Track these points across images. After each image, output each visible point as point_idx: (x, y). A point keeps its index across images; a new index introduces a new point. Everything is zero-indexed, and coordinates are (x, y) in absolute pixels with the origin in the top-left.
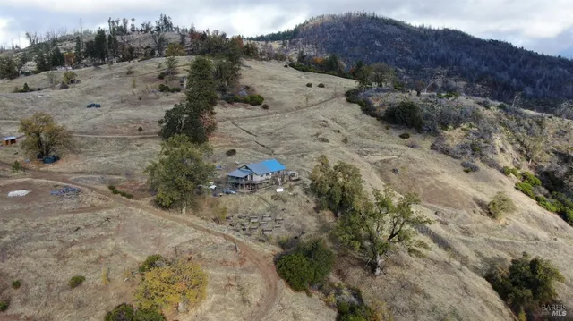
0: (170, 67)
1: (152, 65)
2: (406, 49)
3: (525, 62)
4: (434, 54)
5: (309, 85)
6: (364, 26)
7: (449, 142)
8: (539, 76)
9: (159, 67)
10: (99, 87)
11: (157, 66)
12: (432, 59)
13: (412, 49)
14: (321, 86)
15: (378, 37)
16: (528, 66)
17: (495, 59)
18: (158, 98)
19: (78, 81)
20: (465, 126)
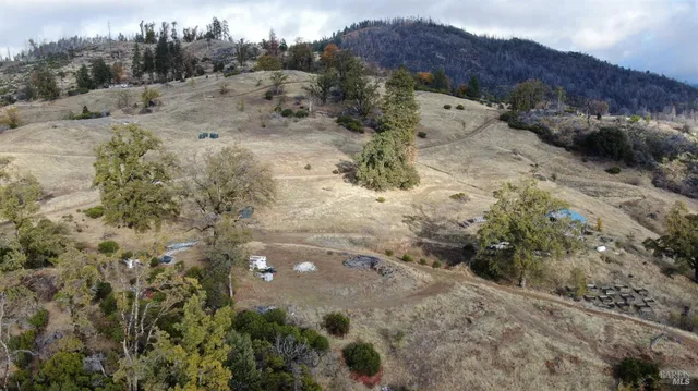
0: (277, 85)
1: (249, 81)
2: (473, 62)
3: (614, 78)
4: (509, 69)
5: (447, 107)
6: (422, 34)
7: (670, 177)
8: (633, 95)
9: (258, 85)
10: (194, 111)
11: (256, 83)
12: (508, 74)
13: (482, 62)
14: (460, 108)
15: (439, 47)
16: (617, 83)
17: (578, 75)
18: (286, 125)
19: (161, 104)
20: (683, 157)
